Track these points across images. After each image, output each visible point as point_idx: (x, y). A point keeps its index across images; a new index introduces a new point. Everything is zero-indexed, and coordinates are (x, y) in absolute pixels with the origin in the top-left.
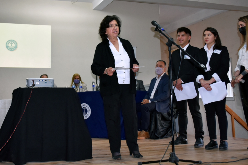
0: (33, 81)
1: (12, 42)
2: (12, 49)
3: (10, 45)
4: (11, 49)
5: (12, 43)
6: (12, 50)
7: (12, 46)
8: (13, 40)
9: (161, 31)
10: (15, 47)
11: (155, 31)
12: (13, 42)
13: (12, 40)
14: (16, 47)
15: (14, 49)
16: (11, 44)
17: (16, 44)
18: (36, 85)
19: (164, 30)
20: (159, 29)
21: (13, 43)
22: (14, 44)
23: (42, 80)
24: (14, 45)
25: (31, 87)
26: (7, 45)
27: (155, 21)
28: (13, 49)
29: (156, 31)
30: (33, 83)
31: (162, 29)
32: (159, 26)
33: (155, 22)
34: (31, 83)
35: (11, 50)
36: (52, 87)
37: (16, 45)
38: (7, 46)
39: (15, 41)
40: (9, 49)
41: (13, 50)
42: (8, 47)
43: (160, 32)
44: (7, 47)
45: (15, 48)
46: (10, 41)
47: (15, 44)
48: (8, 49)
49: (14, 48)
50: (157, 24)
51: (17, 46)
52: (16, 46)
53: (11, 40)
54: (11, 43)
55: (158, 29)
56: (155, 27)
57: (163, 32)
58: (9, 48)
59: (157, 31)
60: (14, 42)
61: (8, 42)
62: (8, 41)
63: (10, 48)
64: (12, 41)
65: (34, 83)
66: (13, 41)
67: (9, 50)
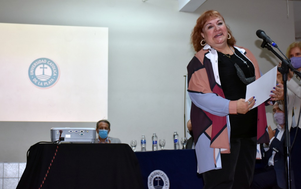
0: (61, 132)
1: (43, 64)
2: (43, 82)
3: (39, 72)
4: (41, 82)
5: (46, 66)
6: (43, 86)
7: (43, 74)
8: (48, 60)
9: (272, 47)
10: (52, 77)
11: (261, 47)
12: (46, 64)
13: (44, 59)
14: (55, 77)
15: (49, 83)
16: (42, 69)
17: (54, 68)
18: (65, 140)
19: (275, 46)
20: (268, 44)
21: (46, 68)
22: (49, 68)
23: (76, 131)
24: (48, 72)
25: (57, 141)
26: (32, 71)
27: (263, 30)
28: (47, 81)
29: (263, 48)
30: (60, 136)
31: (273, 45)
32: (268, 38)
33: (262, 32)
34: (58, 135)
35: (41, 84)
36: (93, 143)
37: (55, 71)
38: (32, 74)
39: (51, 61)
40: (37, 82)
41: (46, 86)
42: (34, 76)
43: (270, 49)
44: (32, 77)
45: (53, 80)
46: (40, 62)
47: (52, 69)
48: (33, 82)
49: (50, 79)
50: (264, 35)
51: (57, 74)
52: (55, 75)
53: (41, 59)
54: (42, 66)
55: (266, 43)
56: (262, 40)
57: (274, 48)
58: (37, 79)
59: (265, 48)
60: (51, 64)
61: (35, 64)
62: (34, 62)
63: (39, 80)
64: (45, 61)
65: (62, 136)
66: (47, 62)
67: (36, 84)
